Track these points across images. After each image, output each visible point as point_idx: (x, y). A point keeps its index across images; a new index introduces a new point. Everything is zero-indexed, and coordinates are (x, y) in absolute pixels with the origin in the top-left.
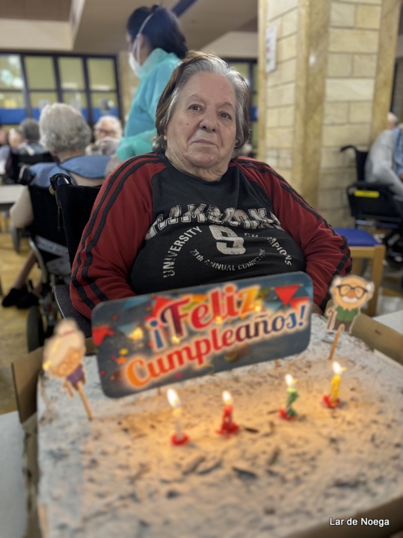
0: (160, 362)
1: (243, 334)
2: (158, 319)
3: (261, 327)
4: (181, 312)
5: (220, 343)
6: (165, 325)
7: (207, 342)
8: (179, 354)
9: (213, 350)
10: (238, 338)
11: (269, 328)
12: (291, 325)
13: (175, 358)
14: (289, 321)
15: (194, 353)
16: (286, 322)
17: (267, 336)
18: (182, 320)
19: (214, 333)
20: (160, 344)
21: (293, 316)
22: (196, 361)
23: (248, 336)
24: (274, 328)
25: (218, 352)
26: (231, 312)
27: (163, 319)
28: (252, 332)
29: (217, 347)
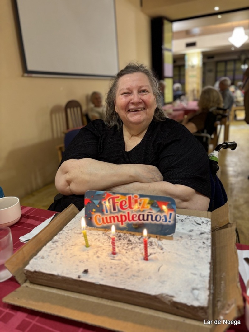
0: (106, 218)
1: (141, 217)
2: (107, 201)
3: (150, 217)
4: (116, 201)
5: (131, 219)
7: (125, 216)
8: (114, 217)
10: (139, 219)
15: (120, 219)
16: (162, 219)
17: (153, 222)
18: (116, 204)
19: (128, 213)
20: (107, 212)
21: (165, 217)
22: (120, 223)
23: (143, 219)
24: (156, 219)
28: (146, 218)
29: (129, 220)
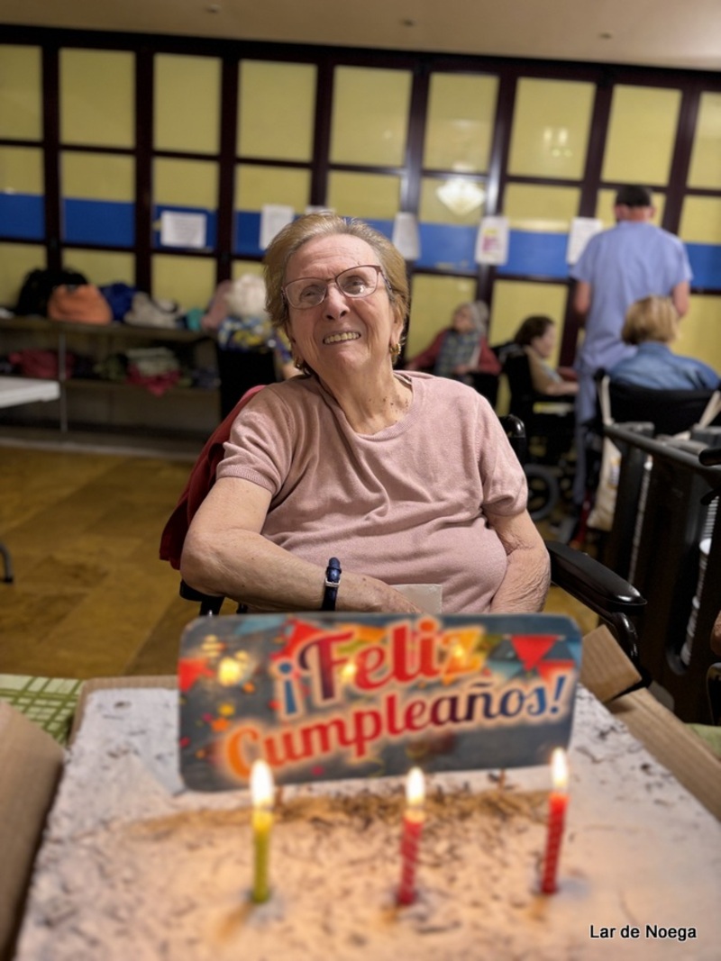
0: (288, 739)
1: (444, 712)
2: (294, 661)
3: (479, 704)
4: (336, 655)
5: (400, 722)
6: (305, 673)
7: (376, 716)
8: (323, 730)
9: (385, 732)
10: (435, 719)
11: (495, 708)
12: (535, 709)
13: (315, 737)
14: (533, 700)
15: (350, 733)
16: (527, 703)
17: (490, 723)
18: (337, 670)
19: (391, 702)
20: (291, 708)
21: (540, 693)
22: (353, 749)
23: (453, 717)
24: (504, 710)
25: (395, 739)
26: (426, 668)
27: (303, 663)
28: (462, 710)
29: (393, 730)
